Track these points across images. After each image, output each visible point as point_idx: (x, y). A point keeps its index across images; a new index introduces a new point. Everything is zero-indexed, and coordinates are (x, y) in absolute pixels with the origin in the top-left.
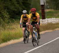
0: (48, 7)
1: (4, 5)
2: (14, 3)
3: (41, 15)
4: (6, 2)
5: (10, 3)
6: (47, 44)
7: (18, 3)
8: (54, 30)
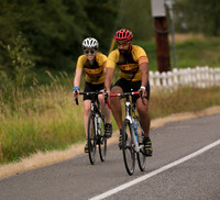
0: (184, 25)
1: (19, 16)
2: (54, 12)
3: (155, 55)
4: (24, 8)
5: (40, 12)
6: (171, 170)
7: (70, 12)
8: (201, 115)
